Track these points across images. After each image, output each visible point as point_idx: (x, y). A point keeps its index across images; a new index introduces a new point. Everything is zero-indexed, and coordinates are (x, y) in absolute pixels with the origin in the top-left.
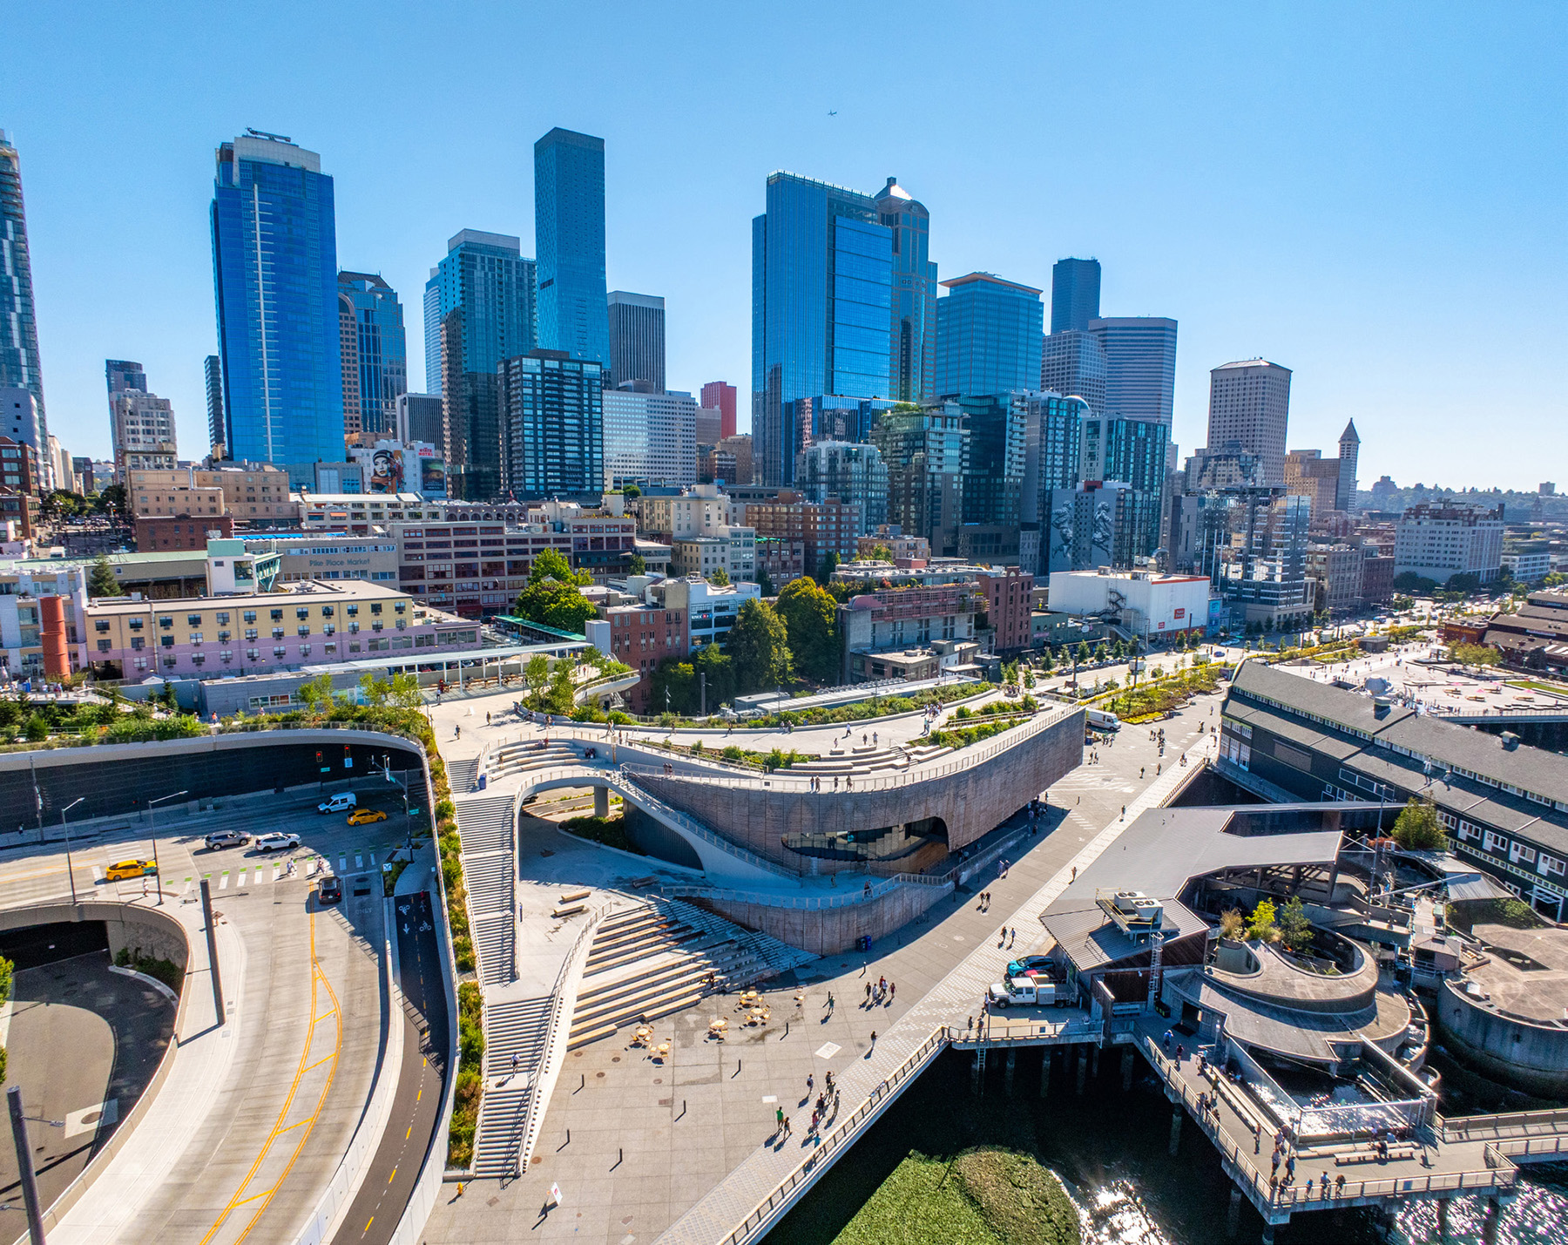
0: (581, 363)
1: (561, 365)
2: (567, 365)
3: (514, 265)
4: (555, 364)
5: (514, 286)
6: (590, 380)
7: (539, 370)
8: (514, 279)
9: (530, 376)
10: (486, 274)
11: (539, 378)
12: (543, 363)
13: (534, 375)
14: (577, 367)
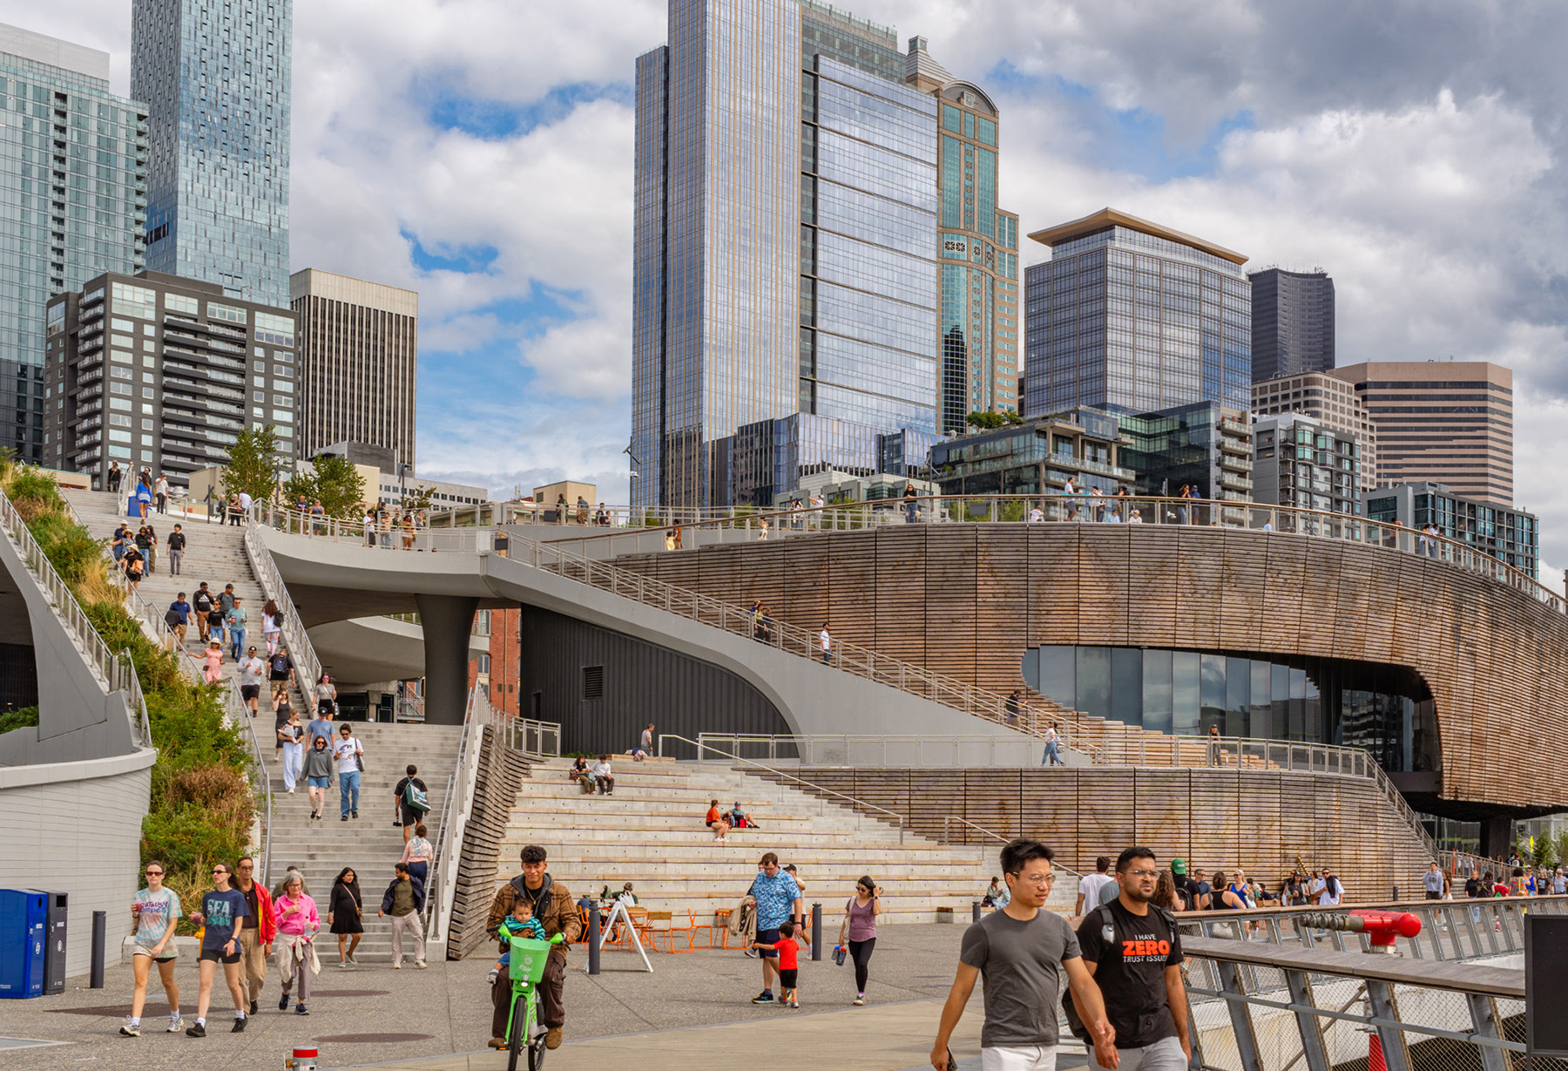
0: (252, 308)
1: (202, 307)
2: (216, 310)
3: (94, 111)
4: (189, 305)
5: (93, 156)
6: (269, 349)
7: (150, 314)
8: (93, 141)
9: (129, 327)
10: (27, 124)
11: (149, 330)
12: (160, 301)
13: (139, 323)
14: (240, 316)
